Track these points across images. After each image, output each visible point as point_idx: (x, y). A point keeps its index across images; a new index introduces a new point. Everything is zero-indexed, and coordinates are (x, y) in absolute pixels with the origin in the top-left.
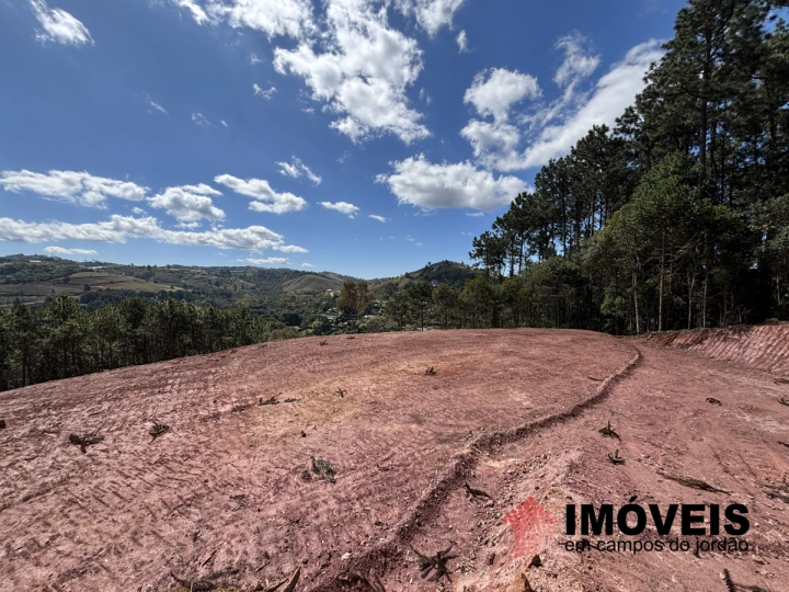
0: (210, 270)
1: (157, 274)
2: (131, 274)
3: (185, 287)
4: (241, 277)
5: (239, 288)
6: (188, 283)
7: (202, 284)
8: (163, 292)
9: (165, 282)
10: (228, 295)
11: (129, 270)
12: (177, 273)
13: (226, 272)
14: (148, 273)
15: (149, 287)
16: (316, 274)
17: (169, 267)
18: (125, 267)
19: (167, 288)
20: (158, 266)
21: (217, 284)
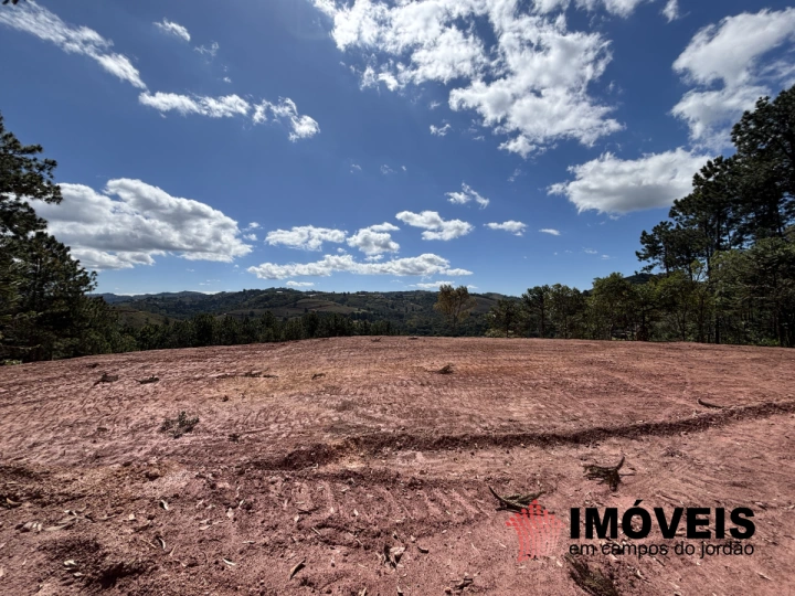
0: (387, 295)
1: (350, 300)
2: (333, 300)
3: (369, 309)
4: (411, 300)
5: (410, 310)
6: (370, 306)
7: (381, 307)
8: (353, 313)
9: (355, 305)
10: (401, 317)
11: (332, 296)
12: (363, 297)
13: (399, 296)
14: (344, 298)
15: (344, 309)
16: (478, 295)
17: (358, 293)
18: (329, 294)
19: (356, 311)
20: (337, 292)
21: (393, 307)
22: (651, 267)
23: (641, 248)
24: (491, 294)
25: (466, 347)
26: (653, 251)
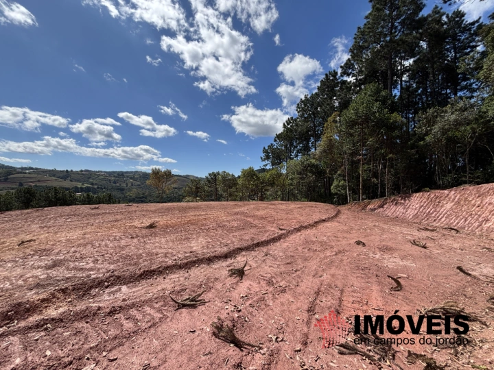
0: (110, 174)
1: (73, 176)
2: (54, 176)
3: (92, 184)
4: (131, 178)
5: (129, 185)
6: (94, 182)
7: (105, 182)
8: (76, 188)
9: (78, 181)
10: (122, 190)
11: (53, 173)
12: (87, 175)
13: (121, 175)
14: (67, 175)
15: (67, 184)
16: (180, 176)
17: (82, 171)
18: (50, 171)
19: (79, 185)
20: (74, 170)
21: (115, 182)
22: (266, 165)
23: (263, 155)
24: (189, 176)
25: (168, 210)
26: (268, 157)
